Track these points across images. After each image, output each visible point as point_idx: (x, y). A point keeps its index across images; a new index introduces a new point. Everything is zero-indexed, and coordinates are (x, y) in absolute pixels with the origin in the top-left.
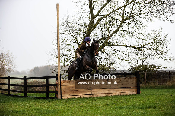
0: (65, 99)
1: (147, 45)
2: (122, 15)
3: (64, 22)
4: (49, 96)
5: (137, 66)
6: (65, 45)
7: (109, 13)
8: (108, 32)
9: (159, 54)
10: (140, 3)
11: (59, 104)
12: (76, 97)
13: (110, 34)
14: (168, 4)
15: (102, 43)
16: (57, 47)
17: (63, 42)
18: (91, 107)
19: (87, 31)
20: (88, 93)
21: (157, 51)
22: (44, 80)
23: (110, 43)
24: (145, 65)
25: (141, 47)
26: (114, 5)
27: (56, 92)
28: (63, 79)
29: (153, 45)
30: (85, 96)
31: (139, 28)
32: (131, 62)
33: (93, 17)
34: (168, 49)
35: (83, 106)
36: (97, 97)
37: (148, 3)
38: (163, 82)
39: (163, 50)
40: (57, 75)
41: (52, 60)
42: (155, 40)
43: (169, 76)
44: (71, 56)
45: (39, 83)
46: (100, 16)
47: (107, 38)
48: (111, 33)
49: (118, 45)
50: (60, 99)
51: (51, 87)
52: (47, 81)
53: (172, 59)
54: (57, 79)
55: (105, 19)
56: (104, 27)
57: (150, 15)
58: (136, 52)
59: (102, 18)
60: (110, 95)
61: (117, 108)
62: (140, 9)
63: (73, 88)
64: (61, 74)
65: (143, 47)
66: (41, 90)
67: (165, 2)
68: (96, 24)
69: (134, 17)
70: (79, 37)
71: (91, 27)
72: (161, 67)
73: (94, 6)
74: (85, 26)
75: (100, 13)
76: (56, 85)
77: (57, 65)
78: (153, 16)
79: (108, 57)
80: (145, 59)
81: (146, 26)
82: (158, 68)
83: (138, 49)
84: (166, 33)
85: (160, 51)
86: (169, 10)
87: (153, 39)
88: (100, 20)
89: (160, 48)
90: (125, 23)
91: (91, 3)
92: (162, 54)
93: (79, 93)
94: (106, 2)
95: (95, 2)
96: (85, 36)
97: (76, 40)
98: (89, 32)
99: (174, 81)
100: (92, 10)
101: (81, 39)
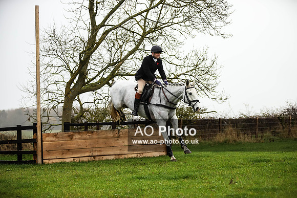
0: (48, 164)
1: (184, 74)
2: (143, 24)
3: (47, 36)
4: (23, 160)
6: (49, 74)
7: (122, 21)
8: (120, 54)
9: (203, 90)
10: (172, 6)
11: (38, 172)
12: (67, 160)
13: (123, 57)
14: (218, 7)
15: (110, 71)
16: (35, 77)
17: (46, 69)
18: (91, 177)
19: (85, 51)
20: (87, 154)
21: (200, 84)
22: (15, 133)
23: (123, 71)
24: (180, 107)
25: (174, 78)
26: (130, 9)
27: (34, 153)
28: (45, 130)
29: (193, 75)
30: (81, 159)
31: (171, 47)
33: (95, 28)
34: (218, 81)
35: (78, 176)
36: (102, 160)
37: (185, 6)
38: (210, 136)
39: (210, 82)
40: (35, 124)
41: (28, 99)
42: (197, 66)
43: (220, 126)
44: (58, 92)
45: (6, 137)
46: (107, 26)
47: (119, 62)
48: (125, 55)
50: (40, 165)
51: (25, 144)
52: (19, 134)
53: (224, 98)
54: (35, 132)
55: (115, 31)
56: (112, 45)
57: (189, 26)
59: (111, 30)
60: (123, 157)
61: (133, 179)
62: (172, 15)
63: (62, 145)
64: (41, 123)
65: (176, 77)
66: (10, 150)
67: (213, 5)
68: (100, 39)
69: (163, 28)
70: (72, 60)
71: (92, 45)
72: (206, 111)
73: (97, 9)
74: (82, 43)
75: (108, 21)
76: (34, 141)
77: (35, 107)
78: (193, 27)
81: (181, 43)
82: (201, 113)
83: (169, 81)
84: (215, 55)
85: (205, 85)
86: (220, 18)
87: (193, 65)
88: (106, 33)
89: (204, 79)
90: (148, 38)
91: (91, 4)
92: (207, 89)
93: (72, 154)
94: (116, 4)
95: (99, 3)
96: (82, 59)
97: (66, 66)
98: (88, 53)
99: (227, 134)
100: (93, 16)
101: (75, 65)
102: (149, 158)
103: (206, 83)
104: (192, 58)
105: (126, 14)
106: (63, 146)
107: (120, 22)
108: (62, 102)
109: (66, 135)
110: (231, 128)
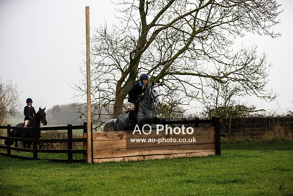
0: (98, 163)
1: (232, 73)
2: (193, 24)
3: (98, 35)
5: (216, 107)
6: (100, 73)
8: (170, 53)
9: (252, 89)
10: (221, 5)
12: (117, 160)
13: (173, 56)
14: (267, 6)
15: (160, 70)
16: (86, 76)
17: (97, 68)
19: (135, 51)
20: (137, 154)
22: (66, 132)
23: (173, 70)
24: (229, 106)
25: (223, 77)
26: (180, 9)
27: (85, 153)
28: (97, 128)
29: (243, 73)
30: (131, 159)
31: (221, 46)
32: (207, 100)
33: (145, 28)
34: (266, 80)
35: (127, 178)
36: (151, 160)
37: (234, 6)
38: (259, 134)
40: (86, 124)
42: (246, 64)
43: (268, 124)
46: (157, 25)
47: (169, 61)
48: (175, 53)
49: (185, 74)
50: (90, 164)
52: (70, 133)
53: (272, 96)
54: (85, 131)
55: (165, 31)
56: (163, 44)
57: (238, 25)
58: (215, 84)
59: (161, 29)
60: (172, 157)
61: (182, 182)
62: (221, 14)
63: (111, 145)
65: (225, 76)
67: (261, 4)
68: (150, 39)
70: (123, 60)
71: (142, 44)
72: (255, 110)
73: (147, 9)
74: (133, 43)
75: (158, 20)
78: (242, 27)
79: (170, 92)
80: (230, 96)
81: (231, 43)
82: (250, 112)
83: (218, 80)
84: (264, 54)
85: (254, 84)
86: (269, 17)
87: (242, 64)
88: (156, 32)
89: (253, 78)
90: (198, 37)
91: (142, 5)
92: (256, 87)
93: (122, 154)
94: (166, 4)
95: (149, 3)
96: (133, 58)
97: (117, 64)
98: (139, 53)
99: (275, 133)
100: (143, 16)
101: (126, 63)
102: (198, 157)
103: (254, 81)
104: (241, 57)
105: (176, 14)
106: (113, 146)
107: (171, 21)
108: (113, 101)
109: (116, 134)
110: (279, 127)
